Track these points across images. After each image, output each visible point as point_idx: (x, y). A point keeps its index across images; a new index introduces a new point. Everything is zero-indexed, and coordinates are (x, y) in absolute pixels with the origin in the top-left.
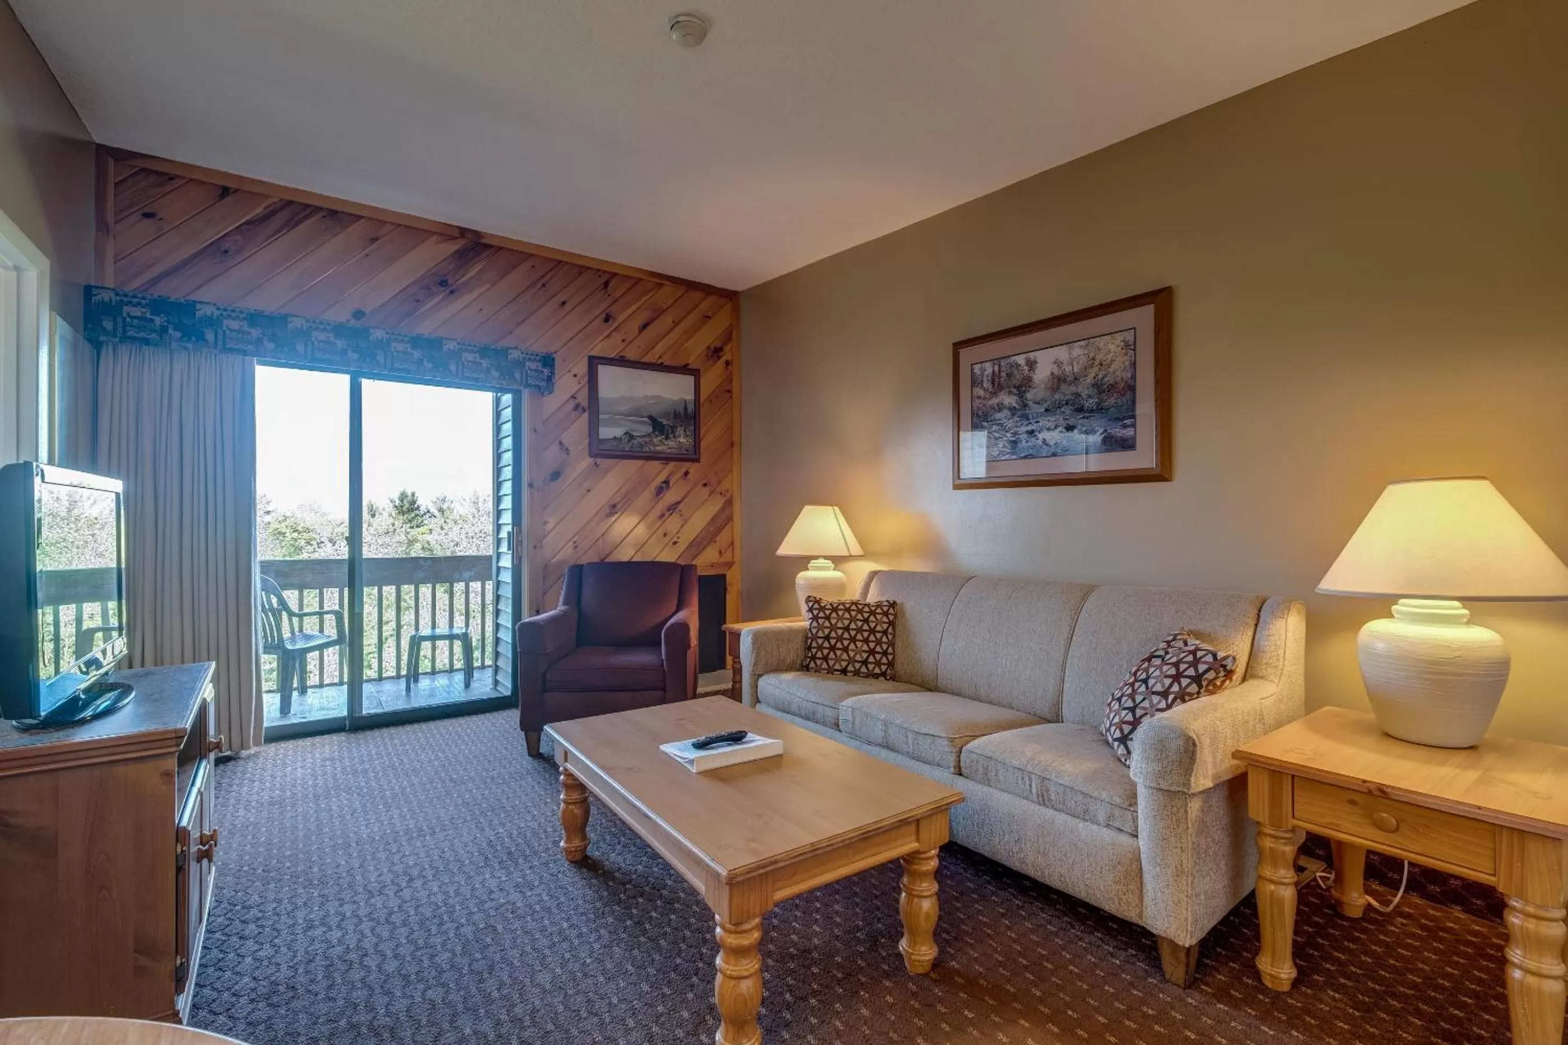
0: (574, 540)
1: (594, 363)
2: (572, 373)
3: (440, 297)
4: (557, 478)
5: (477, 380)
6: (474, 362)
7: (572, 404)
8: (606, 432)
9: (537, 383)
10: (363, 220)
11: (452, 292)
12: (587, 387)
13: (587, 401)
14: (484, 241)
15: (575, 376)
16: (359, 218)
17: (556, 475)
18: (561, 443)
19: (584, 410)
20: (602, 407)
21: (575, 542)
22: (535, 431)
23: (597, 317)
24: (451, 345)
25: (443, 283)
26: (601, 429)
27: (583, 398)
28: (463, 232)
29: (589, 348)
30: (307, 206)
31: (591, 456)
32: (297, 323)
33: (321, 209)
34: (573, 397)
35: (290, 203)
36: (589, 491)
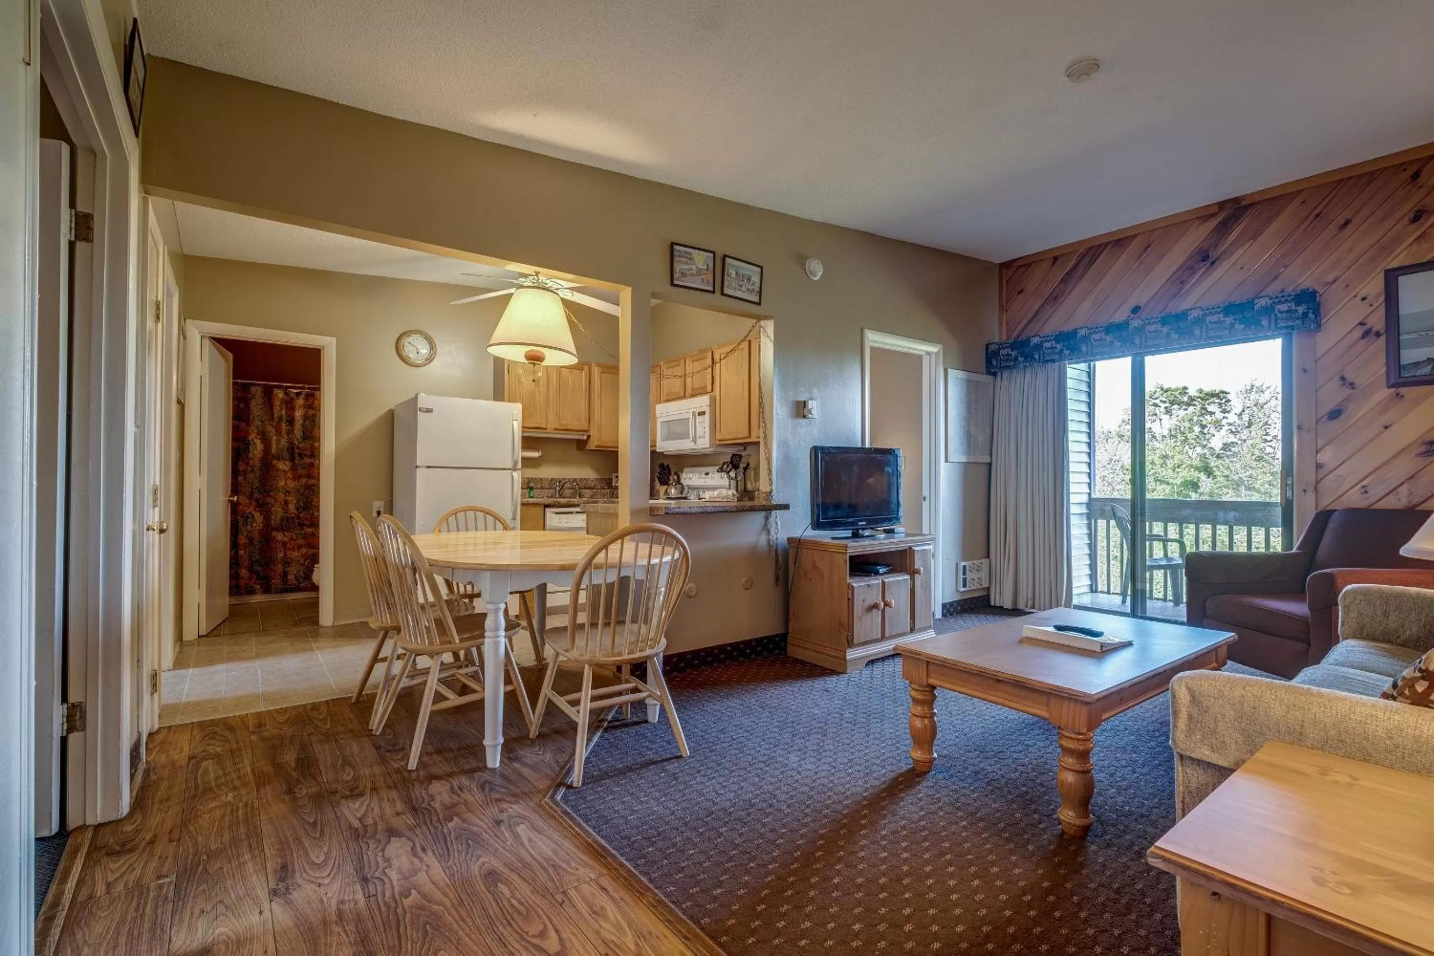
0: (1363, 484)
1: (1391, 278)
2: (1359, 297)
3: (1203, 270)
4: (1336, 417)
5: (1220, 337)
6: (1219, 322)
7: (1360, 331)
8: (1409, 356)
9: (1289, 323)
10: (1138, 238)
11: (1213, 263)
12: (1383, 305)
13: (1383, 324)
14: (1244, 203)
15: (1364, 299)
16: (1135, 236)
17: (1335, 414)
18: (1343, 379)
19: (1378, 334)
20: (1404, 325)
21: (1364, 487)
22: (1305, 371)
23: (1399, 221)
24: (1196, 313)
25: (1205, 258)
26: (1403, 352)
27: (1378, 321)
28: (1222, 205)
29: (1389, 260)
30: (1101, 245)
31: (1390, 387)
32: (1082, 332)
33: (1108, 243)
34: (1362, 324)
35: (1091, 248)
36: (1386, 428)
